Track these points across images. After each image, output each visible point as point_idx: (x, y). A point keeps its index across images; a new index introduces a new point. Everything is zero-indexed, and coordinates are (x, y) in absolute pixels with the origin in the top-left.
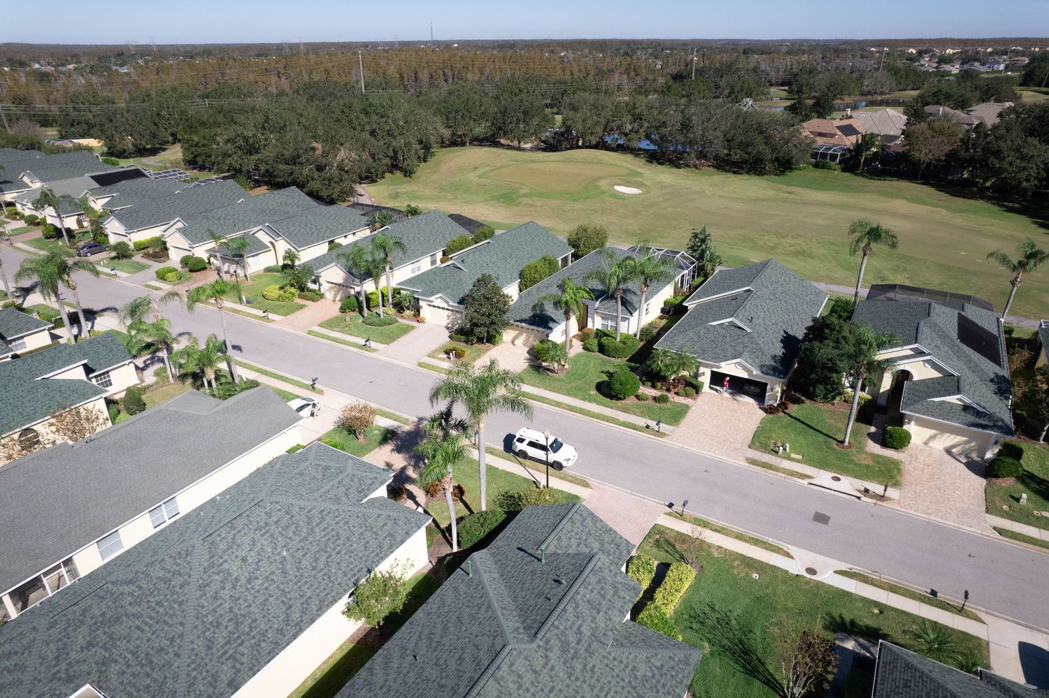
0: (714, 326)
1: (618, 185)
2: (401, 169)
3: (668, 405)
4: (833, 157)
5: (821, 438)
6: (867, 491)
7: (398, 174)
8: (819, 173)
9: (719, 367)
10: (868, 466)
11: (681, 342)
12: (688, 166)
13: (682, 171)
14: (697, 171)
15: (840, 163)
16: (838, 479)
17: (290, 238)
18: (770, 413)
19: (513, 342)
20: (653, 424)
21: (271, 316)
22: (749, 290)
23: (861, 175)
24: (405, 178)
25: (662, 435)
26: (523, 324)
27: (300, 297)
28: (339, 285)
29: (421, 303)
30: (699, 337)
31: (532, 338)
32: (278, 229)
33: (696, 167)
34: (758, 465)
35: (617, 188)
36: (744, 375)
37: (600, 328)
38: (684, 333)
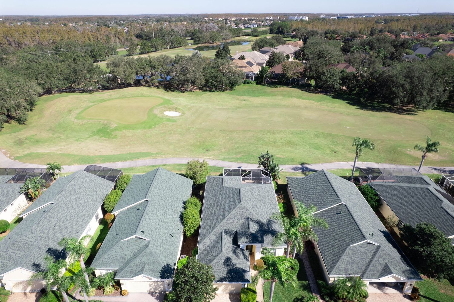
0: (355, 246)
1: (165, 111)
4: (251, 78)
9: (377, 280)
11: (343, 266)
12: (186, 90)
15: (255, 80)
22: (342, 204)
23: (265, 85)
29: (122, 282)
30: (351, 258)
33: (191, 90)
38: (340, 257)
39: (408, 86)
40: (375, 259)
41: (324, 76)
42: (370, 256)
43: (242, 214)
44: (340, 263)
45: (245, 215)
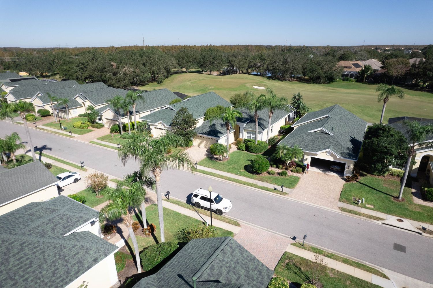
0: (311, 133)
1: (255, 86)
2: (156, 81)
3: (287, 177)
4: (352, 76)
5: (383, 195)
6: (424, 229)
7: (155, 83)
8: (345, 83)
9: (316, 155)
10: (419, 213)
11: (293, 142)
12: (286, 80)
13: (283, 82)
14: (290, 82)
15: (355, 78)
16: (402, 221)
17: (92, 100)
18: (348, 181)
19: (199, 146)
20: (279, 188)
21: (73, 135)
22: (328, 117)
23: (365, 83)
24: (158, 85)
25: (285, 194)
26: (204, 135)
27: (92, 127)
28: (111, 120)
29: (151, 127)
30: (303, 139)
31: (209, 143)
32: (86, 96)
33: (289, 81)
34: (347, 212)
35: (254, 87)
36: (331, 159)
37: (246, 138)
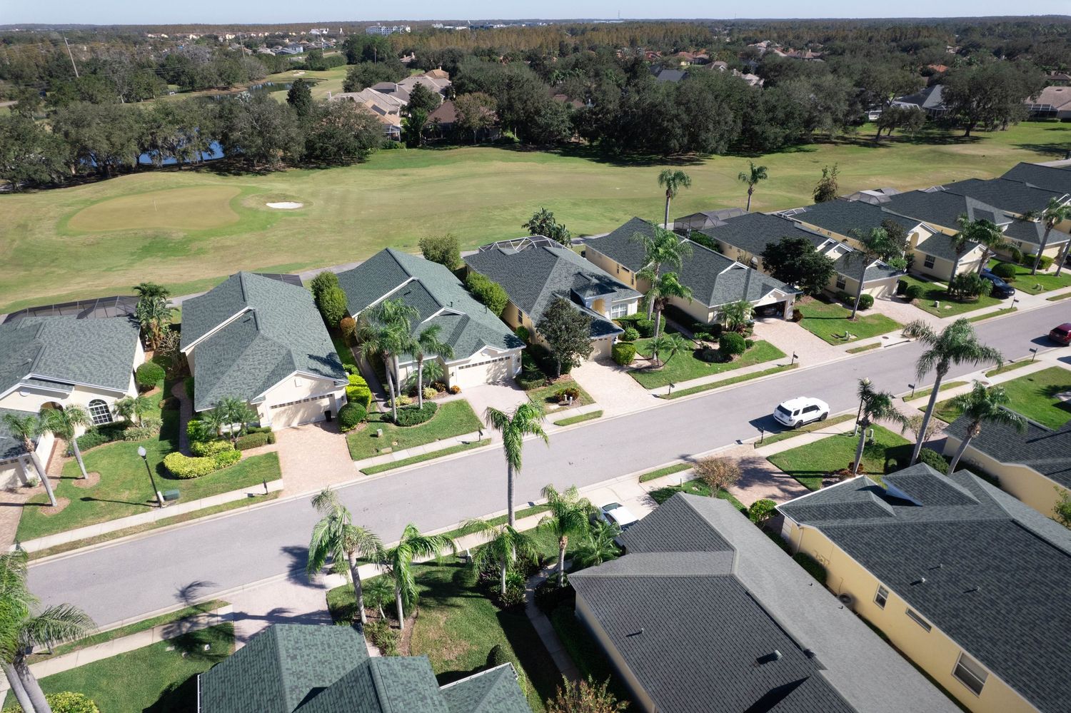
0: (724, 274)
4: (394, 136)
5: (839, 321)
9: (754, 303)
12: (267, 170)
15: (403, 141)
16: (887, 338)
25: (795, 365)
29: (451, 370)
30: (725, 286)
34: (856, 352)
36: (774, 301)
38: (713, 288)
39: (684, 116)
40: (751, 281)
41: (540, 116)
42: (743, 280)
43: (568, 270)
44: (715, 292)
45: (573, 271)
